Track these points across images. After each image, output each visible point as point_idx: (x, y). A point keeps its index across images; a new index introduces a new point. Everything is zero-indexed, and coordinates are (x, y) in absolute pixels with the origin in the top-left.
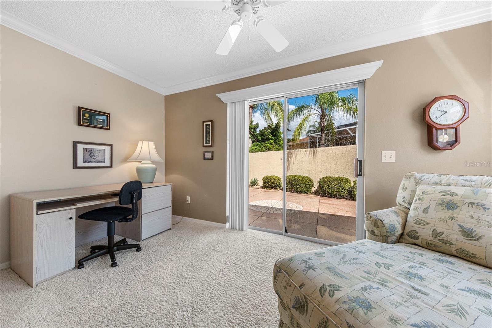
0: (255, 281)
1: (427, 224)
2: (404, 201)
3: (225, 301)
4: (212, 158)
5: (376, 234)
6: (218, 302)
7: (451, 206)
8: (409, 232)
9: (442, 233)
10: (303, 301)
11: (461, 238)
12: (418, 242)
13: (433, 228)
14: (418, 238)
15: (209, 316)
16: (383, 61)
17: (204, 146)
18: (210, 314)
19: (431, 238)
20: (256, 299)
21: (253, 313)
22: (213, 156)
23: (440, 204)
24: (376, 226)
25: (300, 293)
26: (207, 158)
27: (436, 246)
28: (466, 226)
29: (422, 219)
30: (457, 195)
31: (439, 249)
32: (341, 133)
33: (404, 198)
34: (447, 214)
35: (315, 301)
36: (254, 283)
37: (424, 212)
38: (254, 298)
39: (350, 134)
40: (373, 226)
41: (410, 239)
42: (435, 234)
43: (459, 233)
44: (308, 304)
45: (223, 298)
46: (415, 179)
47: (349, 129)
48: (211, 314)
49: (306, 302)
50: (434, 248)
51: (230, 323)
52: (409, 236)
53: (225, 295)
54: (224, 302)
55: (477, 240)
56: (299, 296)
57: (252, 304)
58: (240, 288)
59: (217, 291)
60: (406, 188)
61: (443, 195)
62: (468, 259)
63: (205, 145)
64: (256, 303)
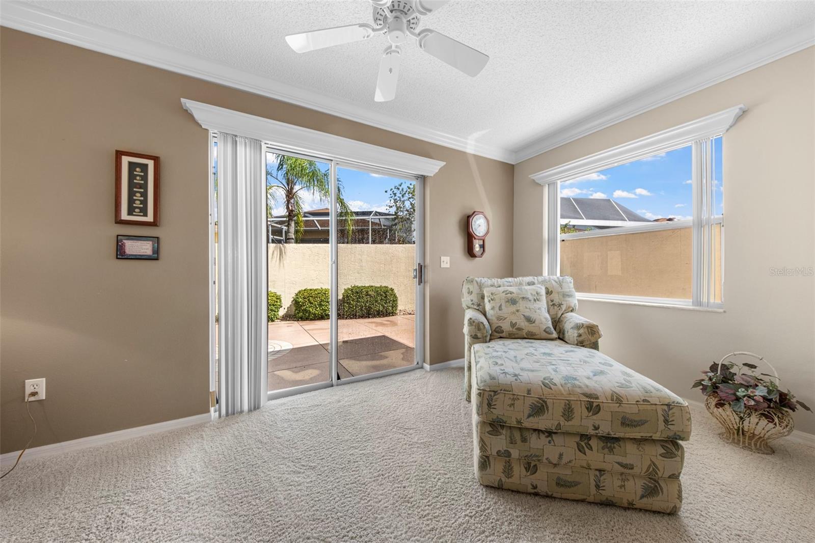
0: (383, 456)
1: (506, 318)
2: (473, 304)
3: (386, 505)
4: (155, 257)
5: (479, 337)
6: (380, 515)
7: (513, 302)
8: (496, 328)
9: (516, 323)
10: (540, 403)
11: (527, 323)
12: (503, 335)
13: (510, 321)
14: (502, 332)
15: (394, 538)
16: (445, 163)
17: (119, 222)
18: (392, 536)
19: (511, 329)
20: (412, 472)
21: (430, 487)
22: (157, 251)
23: (507, 302)
24: (479, 329)
25: (533, 398)
26: (130, 255)
27: (514, 334)
28: (527, 314)
29: (501, 315)
30: (513, 293)
31: (516, 336)
32: (307, 223)
33: (472, 301)
34: (513, 308)
35: (550, 396)
36: (386, 459)
37: (500, 310)
38: (408, 472)
39: (317, 227)
40: (477, 330)
41: (497, 334)
42: (513, 325)
43: (525, 321)
44: (546, 402)
45: (379, 505)
46: (477, 282)
47: (316, 220)
48: (394, 535)
49: (544, 401)
50: (513, 337)
51: (426, 518)
52: (496, 332)
53: (377, 500)
54: (386, 507)
55: (534, 322)
56: (534, 402)
57: (416, 480)
58: (380, 477)
59: (357, 506)
60: (472, 292)
61: (506, 294)
62: (532, 337)
63: (124, 216)
64: (417, 475)
